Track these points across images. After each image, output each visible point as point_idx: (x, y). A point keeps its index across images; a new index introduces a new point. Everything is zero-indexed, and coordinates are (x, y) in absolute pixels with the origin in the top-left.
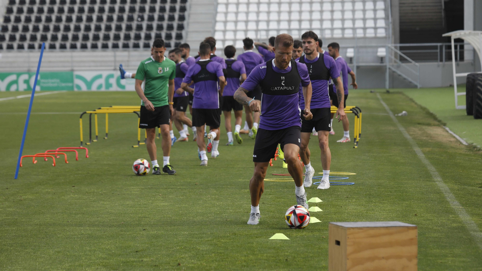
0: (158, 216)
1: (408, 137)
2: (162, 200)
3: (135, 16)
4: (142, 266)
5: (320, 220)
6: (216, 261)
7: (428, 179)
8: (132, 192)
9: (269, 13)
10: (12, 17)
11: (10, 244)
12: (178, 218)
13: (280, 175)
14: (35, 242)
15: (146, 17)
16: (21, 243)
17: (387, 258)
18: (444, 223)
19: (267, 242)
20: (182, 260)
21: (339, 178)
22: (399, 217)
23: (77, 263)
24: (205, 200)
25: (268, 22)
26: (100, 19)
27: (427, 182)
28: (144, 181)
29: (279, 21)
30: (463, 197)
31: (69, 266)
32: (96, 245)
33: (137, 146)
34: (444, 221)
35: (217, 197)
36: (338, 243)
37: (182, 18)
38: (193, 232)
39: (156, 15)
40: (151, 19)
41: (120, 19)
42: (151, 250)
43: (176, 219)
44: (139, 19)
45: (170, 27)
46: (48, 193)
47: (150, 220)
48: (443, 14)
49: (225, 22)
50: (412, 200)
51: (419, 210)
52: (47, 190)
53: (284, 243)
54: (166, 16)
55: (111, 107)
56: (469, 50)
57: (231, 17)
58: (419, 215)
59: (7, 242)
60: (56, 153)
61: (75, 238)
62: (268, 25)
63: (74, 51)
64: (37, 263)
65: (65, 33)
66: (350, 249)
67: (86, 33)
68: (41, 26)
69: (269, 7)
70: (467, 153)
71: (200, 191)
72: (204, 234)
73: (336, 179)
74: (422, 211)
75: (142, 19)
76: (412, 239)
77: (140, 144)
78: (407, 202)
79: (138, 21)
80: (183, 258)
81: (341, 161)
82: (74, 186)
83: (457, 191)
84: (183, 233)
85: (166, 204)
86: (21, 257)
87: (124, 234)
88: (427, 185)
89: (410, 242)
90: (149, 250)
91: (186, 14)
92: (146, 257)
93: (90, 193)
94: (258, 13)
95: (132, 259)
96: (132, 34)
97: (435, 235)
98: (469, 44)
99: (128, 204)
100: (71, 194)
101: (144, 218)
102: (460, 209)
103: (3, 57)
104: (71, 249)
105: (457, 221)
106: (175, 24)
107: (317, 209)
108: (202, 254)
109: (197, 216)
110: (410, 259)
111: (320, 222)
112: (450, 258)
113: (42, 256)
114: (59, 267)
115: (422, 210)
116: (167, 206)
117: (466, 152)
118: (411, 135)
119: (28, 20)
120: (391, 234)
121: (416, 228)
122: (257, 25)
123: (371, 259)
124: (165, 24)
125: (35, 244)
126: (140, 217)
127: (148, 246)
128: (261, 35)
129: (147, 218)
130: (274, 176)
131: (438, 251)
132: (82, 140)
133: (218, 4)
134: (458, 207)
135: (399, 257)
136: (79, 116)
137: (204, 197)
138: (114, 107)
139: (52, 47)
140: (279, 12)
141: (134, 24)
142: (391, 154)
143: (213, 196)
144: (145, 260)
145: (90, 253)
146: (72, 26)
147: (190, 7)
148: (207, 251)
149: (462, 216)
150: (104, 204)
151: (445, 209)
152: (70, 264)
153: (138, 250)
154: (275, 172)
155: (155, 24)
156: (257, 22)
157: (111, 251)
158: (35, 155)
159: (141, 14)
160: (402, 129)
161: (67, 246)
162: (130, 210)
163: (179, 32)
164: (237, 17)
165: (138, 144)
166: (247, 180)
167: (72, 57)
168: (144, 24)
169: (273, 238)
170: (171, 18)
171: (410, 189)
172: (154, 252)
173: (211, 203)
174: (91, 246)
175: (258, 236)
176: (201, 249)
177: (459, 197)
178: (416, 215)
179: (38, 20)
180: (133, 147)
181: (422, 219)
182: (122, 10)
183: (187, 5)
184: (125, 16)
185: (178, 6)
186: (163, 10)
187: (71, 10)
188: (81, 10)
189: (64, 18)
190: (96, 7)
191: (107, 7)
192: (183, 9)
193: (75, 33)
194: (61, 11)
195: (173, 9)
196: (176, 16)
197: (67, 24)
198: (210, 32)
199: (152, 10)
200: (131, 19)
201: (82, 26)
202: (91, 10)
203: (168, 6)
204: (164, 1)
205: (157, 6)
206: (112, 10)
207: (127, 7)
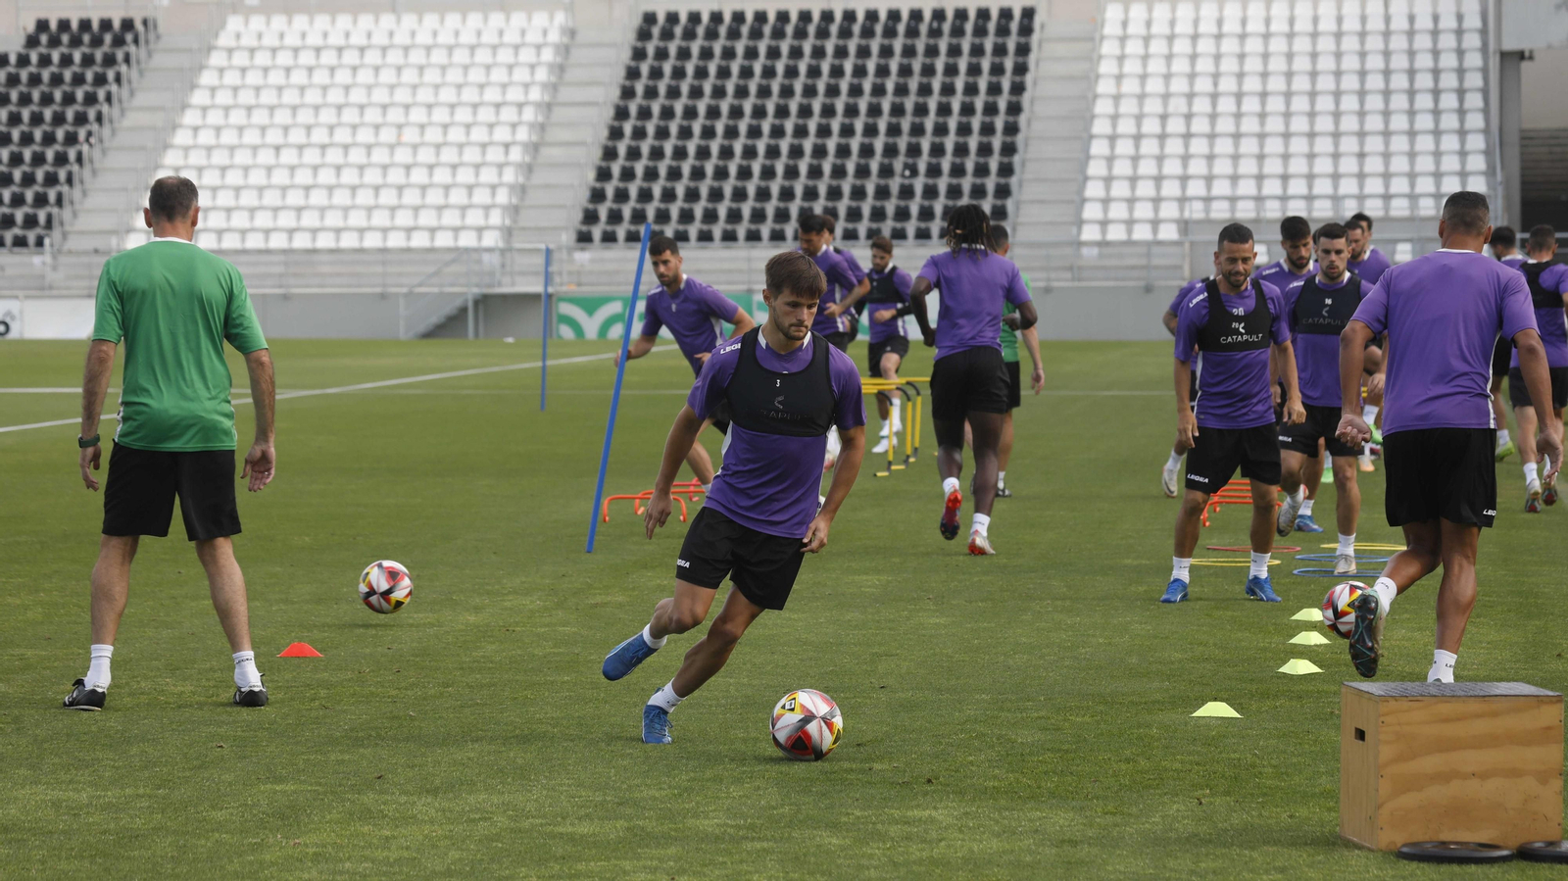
0: (920, 651)
2: (934, 611)
3: (898, 164)
4: (870, 783)
5: (1320, 667)
6: (1054, 772)
8: (863, 589)
9: (1211, 158)
10: (616, 169)
11: (553, 718)
12: (967, 659)
13: (1226, 550)
15: (922, 167)
16: (579, 717)
17: (1484, 776)
19: (1186, 724)
21: (1371, 558)
22: (1518, 661)
23: (708, 774)
24: (1039, 612)
25: (1209, 179)
26: (815, 172)
29: (1235, 179)
31: (688, 781)
33: (886, 474)
35: (1068, 603)
36: (1361, 735)
37: (1006, 170)
38: (1003, 694)
40: (934, 171)
41: (863, 172)
42: (895, 741)
43: (963, 661)
44: (907, 173)
45: (979, 191)
47: (898, 663)
49: (1108, 180)
50: (1551, 617)
51: (1567, 642)
52: (658, 581)
53: (1226, 727)
54: (970, 165)
57: (1122, 168)
59: (546, 713)
60: (692, 489)
61: (711, 706)
62: (1209, 187)
63: (753, 247)
64: (613, 770)
65: (734, 205)
66: (1386, 752)
67: (782, 205)
68: (680, 190)
69: (1211, 146)
71: (1029, 589)
72: (1028, 701)
73: (1364, 560)
75: (914, 173)
76: (1549, 728)
77: (893, 467)
78: (1538, 623)
79: (903, 176)
80: (971, 763)
81: (1376, 516)
84: (977, 696)
85: (942, 621)
86: (576, 752)
89: (1544, 735)
90: (890, 742)
91: (1016, 159)
92: (880, 758)
94: (1186, 158)
96: (890, 207)
99: (849, 620)
101: (886, 655)
103: (592, 261)
106: (990, 183)
107: (1315, 638)
108: (1022, 754)
109: (1014, 654)
110: (1543, 778)
111: (1320, 671)
113: (628, 751)
114: (665, 783)
116: (945, 626)
119: (651, 174)
120: (1495, 714)
121: (1558, 699)
122: (1184, 188)
123: (1444, 777)
124: (966, 183)
125: (613, 719)
126: (876, 653)
127: (887, 729)
128: (1191, 212)
129: (892, 657)
130: (1210, 551)
133: (1091, 137)
135: (1514, 773)
137: (1037, 604)
139: (705, 237)
140: (1236, 158)
141: (895, 185)
143: (1059, 603)
144: (877, 766)
147: (1026, 145)
148: (1033, 745)
150: (791, 619)
152: (692, 775)
153: (864, 740)
154: (1214, 541)
155: (942, 184)
156: (1184, 179)
158: (639, 495)
159: (910, 161)
161: (691, 728)
162: (853, 634)
163: (999, 202)
164: (1135, 167)
165: (888, 469)
166: (1144, 562)
167: (749, 260)
168: (919, 185)
169: (1200, 713)
170: (982, 170)
171: (1544, 587)
172: (901, 746)
173: (1053, 619)
175: (1163, 708)
176: (1020, 740)
178: (1559, 655)
179: (674, 174)
180: (875, 475)
182: (867, 151)
183: (1020, 139)
184: (874, 166)
185: (997, 142)
186: (961, 150)
187: (750, 153)
188: (773, 152)
189: (733, 169)
190: (808, 145)
191: (831, 144)
192: (1009, 149)
193: (758, 205)
194: (726, 153)
195: (985, 150)
196: (994, 164)
197: (739, 184)
198: (1071, 202)
199: (938, 150)
200: (886, 171)
201: (775, 188)
202: (796, 152)
203: (973, 142)
204: (964, 130)
205: (949, 143)
206: (843, 151)
207: (879, 144)
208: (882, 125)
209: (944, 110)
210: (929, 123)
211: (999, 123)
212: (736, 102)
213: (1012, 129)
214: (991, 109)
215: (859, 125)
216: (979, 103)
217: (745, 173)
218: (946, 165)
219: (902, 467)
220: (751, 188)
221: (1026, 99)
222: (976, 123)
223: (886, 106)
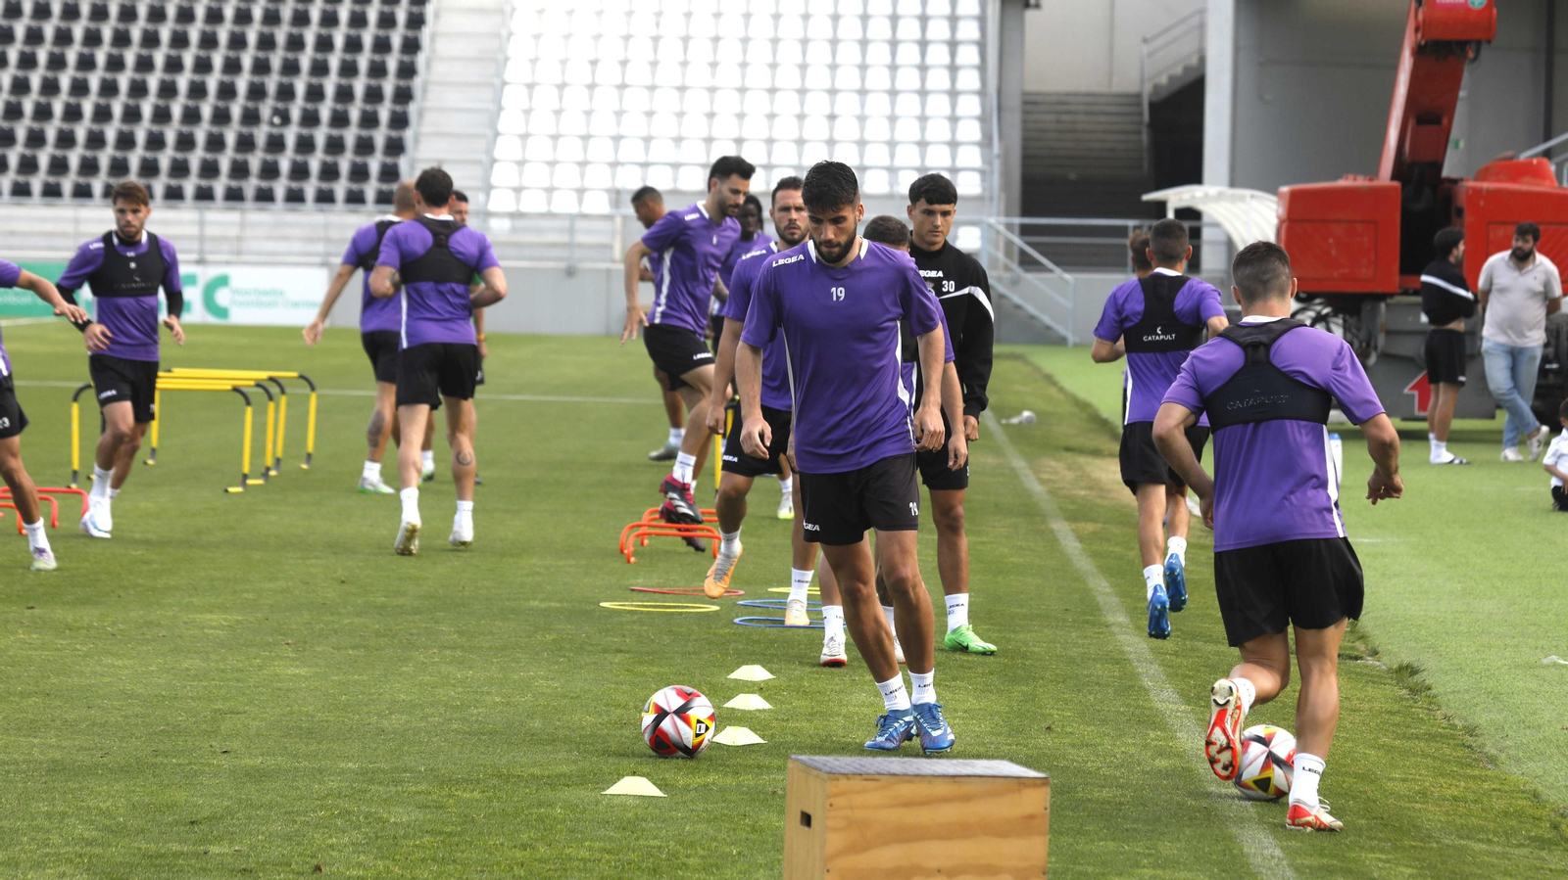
0: (273, 708)
1: (1036, 488)
2: (294, 659)
3: (266, 109)
4: (204, 870)
5: (762, 737)
6: (434, 860)
7: (1087, 617)
8: (206, 631)
12: (332, 719)
13: (655, 592)
15: (295, 113)
17: (951, 873)
18: (1132, 756)
19: (597, 803)
20: (331, 853)
22: (999, 734)
24: (423, 663)
25: (647, 140)
26: (162, 115)
27: (1086, 625)
28: (246, 599)
30: (1191, 677)
32: (70, 796)
33: (239, 489)
34: (1132, 750)
35: (459, 653)
36: (807, 820)
37: (399, 121)
38: (375, 762)
39: (325, 111)
40: (310, 119)
41: (221, 117)
42: (238, 819)
43: (327, 721)
44: (277, 120)
45: (365, 147)
47: (246, 722)
48: (1145, 138)
49: (525, 137)
50: (1041, 681)
51: (1060, 713)
53: (646, 809)
54: (354, 113)
55: (169, 370)
56: (1214, 243)
58: (1059, 730)
61: (8, 772)
62: (647, 150)
63: (83, 206)
65: (59, 153)
66: (835, 842)
67: (119, 154)
69: (651, 100)
70: (1202, 541)
71: (411, 634)
72: (405, 771)
74: (1070, 717)
75: (286, 119)
76: (1032, 817)
77: (250, 482)
78: (1024, 688)
79: (272, 124)
80: (332, 846)
82: (32, 608)
83: (1173, 658)
84: (342, 765)
85: (303, 671)
87: (162, 763)
88: (1086, 637)
89: (1026, 825)
90: (232, 819)
91: (412, 108)
92: (219, 839)
93: (79, 628)
94: (619, 114)
95: (175, 847)
96: (255, 161)
97: (1105, 794)
98: (1216, 225)
99: (187, 669)
100: (20, 632)
101: (232, 712)
102: (1179, 714)
105: (1169, 750)
106: (380, 137)
107: (755, 702)
108: (395, 837)
109: (390, 713)
110: (1022, 877)
112: (1145, 870)
115: (1069, 714)
116: (306, 678)
117: (1201, 537)
118: (1043, 482)
120: (967, 798)
121: (1044, 782)
122: (616, 149)
123: (904, 874)
124: (350, 135)
126: (219, 709)
127: (229, 803)
129: (239, 716)
130: (635, 593)
131: (1111, 845)
132: (76, 466)
133: (504, 84)
134: (1175, 707)
135: (988, 870)
136: (72, 395)
137: (422, 653)
139: (21, 191)
141: (261, 134)
142: (984, 539)
143: (448, 652)
144: (214, 849)
145: (47, 824)
147: (425, 91)
148: (408, 826)
149: (1185, 736)
150: (114, 666)
151: (1137, 712)
153: (199, 816)
154: (640, 581)
155: (320, 135)
156: (617, 139)
157: (115, 819)
159: (280, 105)
160: (1019, 463)
162: (191, 686)
163: (389, 160)
164: (558, 122)
165: (244, 484)
166: (553, 604)
167: (77, 221)
168: (291, 135)
169: (614, 790)
170: (369, 120)
171: (1034, 646)
172: (245, 825)
173: (439, 672)
174: (54, 799)
175: (570, 783)
176: (392, 820)
177: (1177, 675)
178: (1049, 728)
180: (227, 491)
181: (1068, 740)
182: (227, 92)
183: (417, 83)
184: (236, 110)
185: (389, 86)
186: (345, 95)
187: (80, 88)
188: (109, 89)
189: (58, 108)
190: (153, 82)
191: (183, 82)
192: (404, 96)
193: (89, 154)
194: (50, 87)
195: (374, 95)
196: (384, 113)
197: (66, 126)
198: (479, 162)
199: (315, 94)
200: (251, 117)
201: (111, 133)
202: (138, 89)
203: (359, 86)
204: (349, 70)
205: (330, 85)
206: (198, 91)
207: (242, 84)
208: (247, 60)
209: (324, 44)
210: (305, 61)
211: (392, 63)
212: (63, 25)
213: (407, 71)
214: (382, 46)
215: (218, 59)
216: (368, 37)
217: (73, 114)
219: (260, 482)
220: (81, 132)
221: (425, 34)
222: (363, 61)
223: (252, 37)
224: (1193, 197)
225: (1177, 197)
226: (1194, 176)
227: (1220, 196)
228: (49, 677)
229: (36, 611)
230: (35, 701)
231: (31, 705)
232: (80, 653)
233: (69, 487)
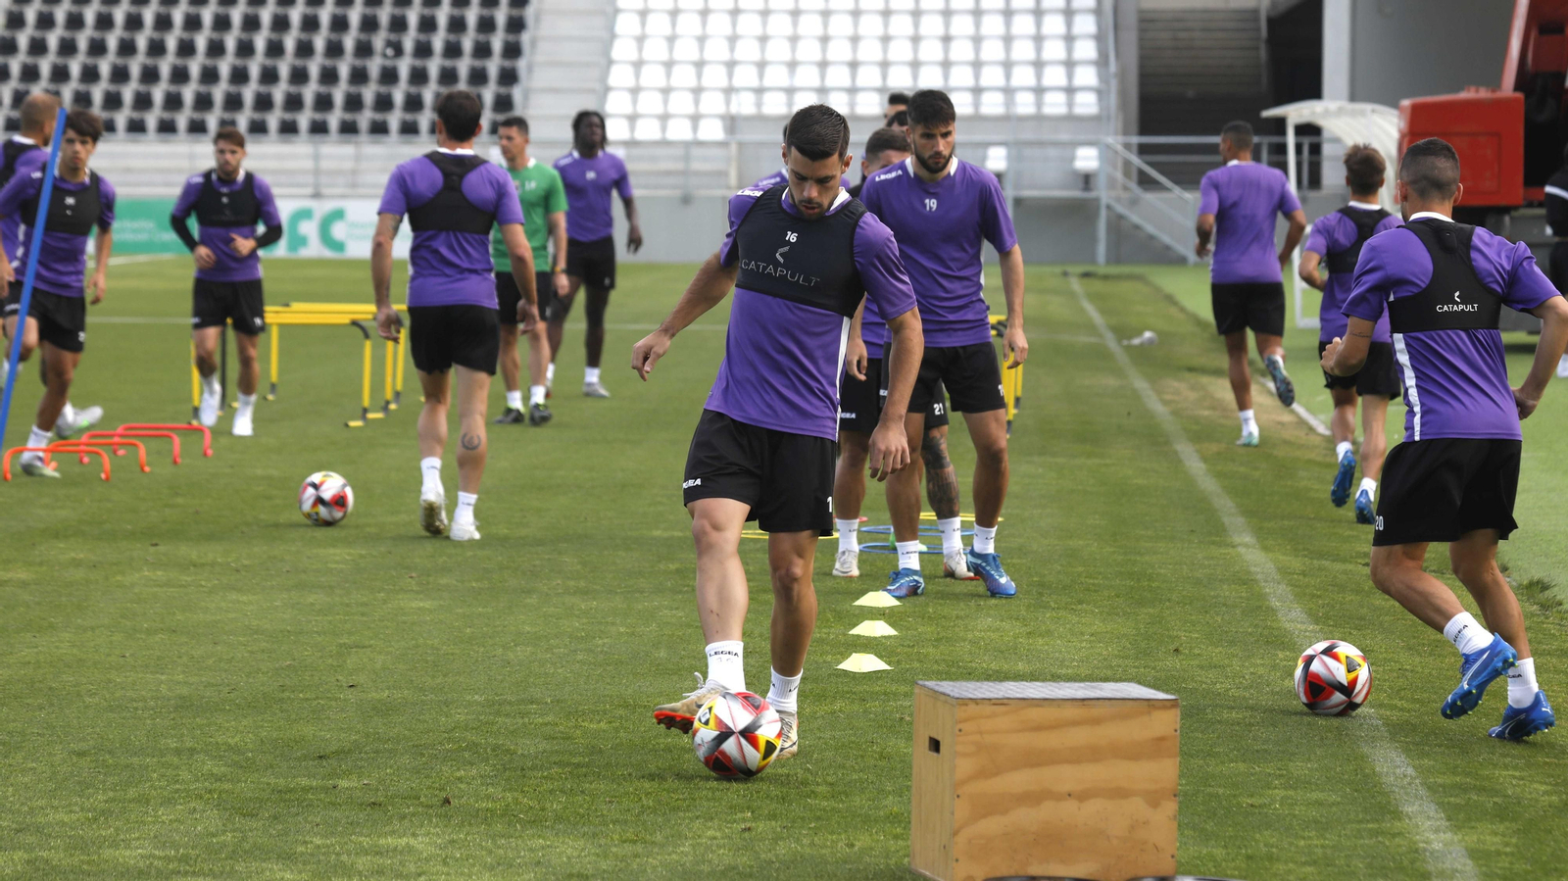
0: (398, 641)
1: (1158, 408)
2: (418, 593)
3: (379, 41)
4: (333, 804)
5: (888, 663)
6: (562, 791)
7: (1213, 538)
8: (330, 565)
9: (763, 39)
10: (23, 40)
12: (458, 652)
14: (14, 721)
15: (408, 44)
17: (1082, 796)
18: (1260, 677)
20: (459, 785)
23: (132, 793)
24: (547, 594)
25: (761, 66)
26: (275, 49)
27: (1212, 547)
29: (792, 65)
30: (1319, 597)
31: (106, 802)
32: (199, 732)
33: (359, 423)
34: (1261, 671)
35: (582, 583)
36: (935, 745)
37: (513, 51)
38: (501, 695)
40: (423, 50)
41: (335, 50)
42: (366, 753)
43: (452, 654)
44: (390, 52)
45: (478, 77)
46: (76, 563)
47: (372, 656)
48: (1263, 53)
49: (638, 65)
50: (1167, 603)
51: (1187, 634)
52: (73, 554)
54: (467, 44)
55: (287, 305)
56: (1334, 157)
57: (656, 50)
58: (1187, 652)
60: (117, 439)
61: (136, 709)
62: (761, 76)
63: (197, 141)
64: (11, 789)
65: (173, 89)
66: (964, 767)
67: (233, 89)
68: (105, 68)
69: (765, 24)
71: (535, 566)
72: (532, 703)
74: (1197, 638)
75: (399, 51)
76: (1162, 739)
77: (371, 416)
78: (1151, 611)
79: (385, 56)
80: (460, 779)
82: (156, 545)
83: (1301, 577)
84: (469, 697)
85: (427, 604)
87: (289, 698)
88: (1212, 558)
89: (1155, 748)
90: (360, 753)
91: (525, 38)
92: (347, 774)
93: (203, 565)
94: (733, 40)
95: (304, 782)
96: (369, 93)
97: (1235, 715)
98: (1335, 139)
99: (312, 604)
100: (145, 568)
101: (357, 647)
102: (1307, 634)
104: (121, 745)
106: (493, 67)
107: (880, 629)
108: (522, 769)
109: (515, 645)
110: (1154, 800)
111: (888, 668)
112: (1277, 791)
113: (29, 765)
114: (76, 804)
115: (1196, 635)
116: (431, 612)
117: (1326, 455)
118: (1165, 403)
119: (68, 48)
121: (1173, 704)
122: (730, 75)
123: (1034, 798)
124: (463, 66)
125: (11, 726)
126: (345, 644)
127: (357, 737)
129: (364, 650)
131: (1242, 766)
133: (617, 11)
134: (1303, 627)
135: (1119, 793)
137: (545, 584)
138: (296, 306)
139: (136, 127)
140: (794, 39)
141: (374, 66)
142: (1108, 461)
143: (572, 583)
144: (343, 783)
145: (176, 760)
146: (195, 67)
147: (537, 20)
148: (536, 758)
150: (239, 602)
151: (1266, 632)
152: (111, 794)
153: (327, 751)
155: (434, 66)
156: (731, 65)
157: (243, 754)
159: (393, 37)
160: (1141, 384)
161: (111, 737)
162: (316, 620)
163: (503, 90)
164: (671, 49)
165: (364, 418)
168: (404, 67)
170: (482, 51)
171: (1160, 568)
172: (373, 759)
173: (564, 604)
174: (182, 735)
176: (520, 752)
177: (1305, 594)
178: (1176, 650)
179: (97, 48)
180: (347, 425)
181: (1197, 662)
182: (340, 24)
183: (530, 12)
184: (349, 42)
185: (501, 16)
186: (457, 25)
187: (193, 23)
188: (222, 23)
189: (171, 43)
190: (266, 15)
191: (295, 15)
192: (516, 25)
193: (203, 89)
194: (163, 23)
195: (486, 25)
196: (497, 42)
197: (179, 62)
198: (592, 91)
199: (428, 25)
200: (364, 50)
201: (224, 68)
202: (251, 24)
203: (472, 16)
205: (442, 15)
206: (310, 24)
207: (354, 16)
217: (186, 49)
218: (438, 42)
219: (380, 415)
224: (1313, 113)
225: (1296, 113)
226: (1314, 91)
227: (1340, 112)
228: (174, 613)
229: (162, 548)
230: (162, 639)
231: (156, 643)
232: (204, 589)
233: (190, 423)
